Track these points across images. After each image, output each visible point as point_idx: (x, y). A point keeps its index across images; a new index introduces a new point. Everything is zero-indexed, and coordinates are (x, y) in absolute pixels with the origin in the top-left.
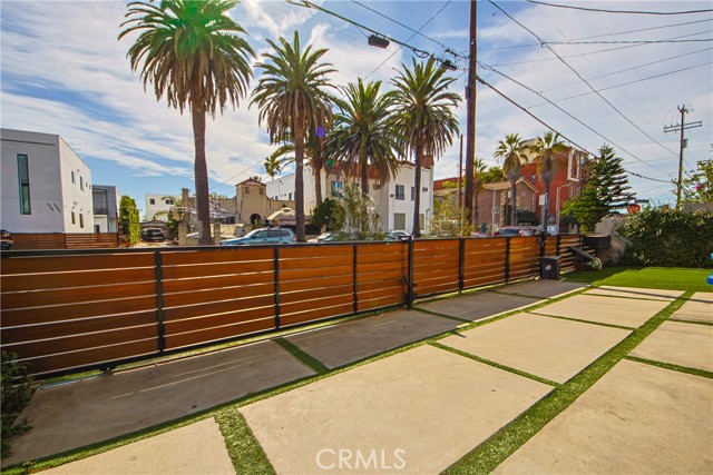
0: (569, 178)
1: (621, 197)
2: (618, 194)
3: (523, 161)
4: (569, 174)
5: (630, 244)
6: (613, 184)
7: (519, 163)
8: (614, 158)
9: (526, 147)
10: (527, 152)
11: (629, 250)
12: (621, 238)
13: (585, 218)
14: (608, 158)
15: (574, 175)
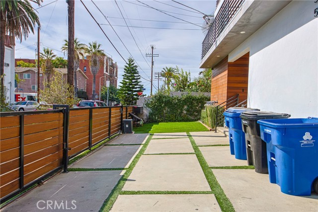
0: (105, 72)
1: (138, 86)
2: (137, 85)
3: (81, 57)
4: (105, 70)
5: (151, 111)
6: (134, 79)
7: (78, 58)
8: (134, 65)
9: (82, 48)
10: (83, 51)
11: (151, 114)
12: (147, 108)
13: (122, 97)
14: (133, 65)
15: (107, 71)
